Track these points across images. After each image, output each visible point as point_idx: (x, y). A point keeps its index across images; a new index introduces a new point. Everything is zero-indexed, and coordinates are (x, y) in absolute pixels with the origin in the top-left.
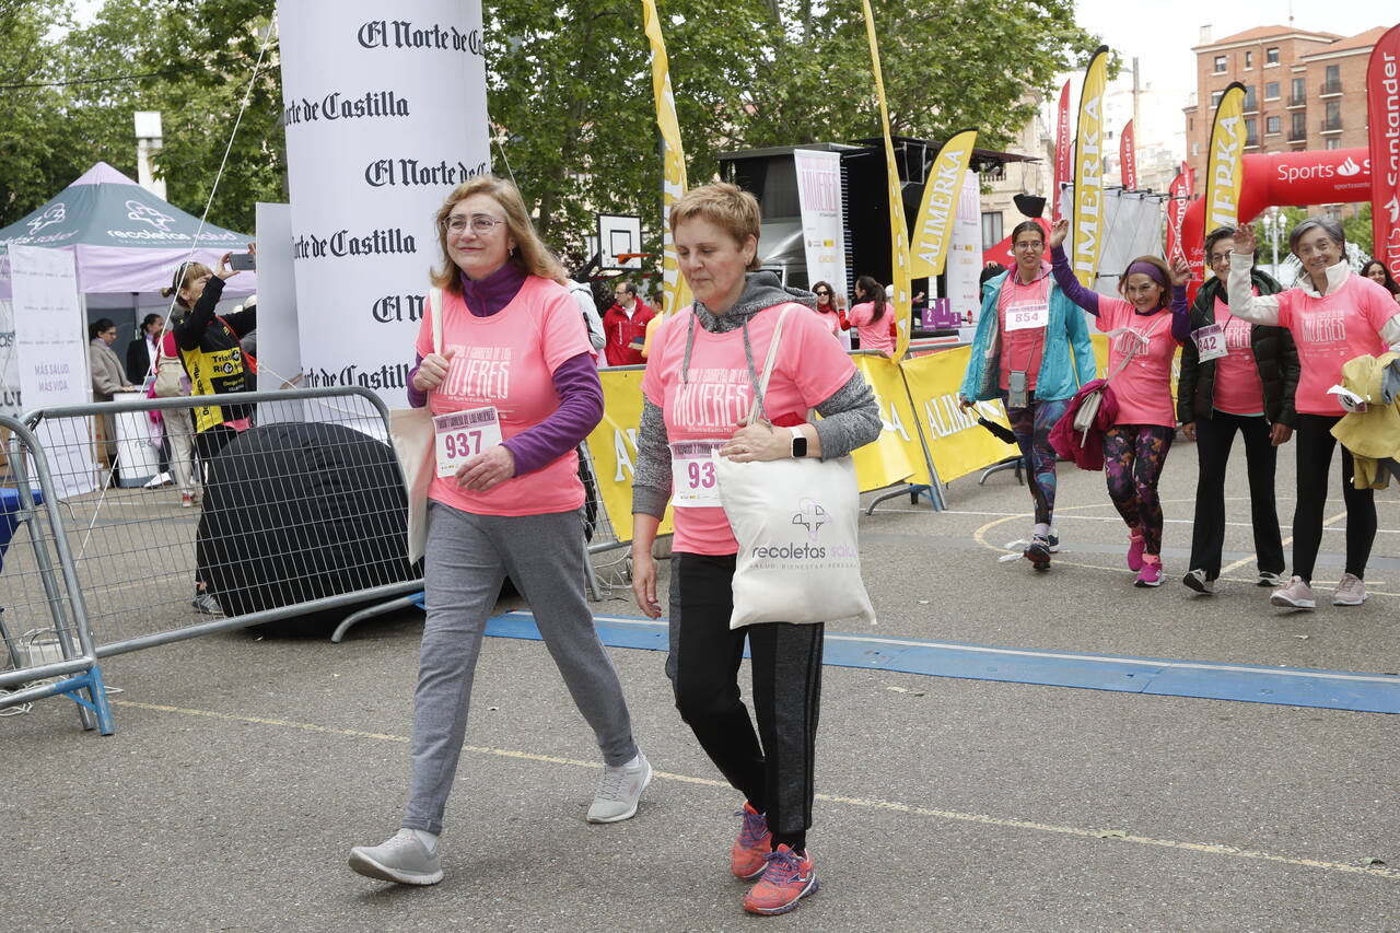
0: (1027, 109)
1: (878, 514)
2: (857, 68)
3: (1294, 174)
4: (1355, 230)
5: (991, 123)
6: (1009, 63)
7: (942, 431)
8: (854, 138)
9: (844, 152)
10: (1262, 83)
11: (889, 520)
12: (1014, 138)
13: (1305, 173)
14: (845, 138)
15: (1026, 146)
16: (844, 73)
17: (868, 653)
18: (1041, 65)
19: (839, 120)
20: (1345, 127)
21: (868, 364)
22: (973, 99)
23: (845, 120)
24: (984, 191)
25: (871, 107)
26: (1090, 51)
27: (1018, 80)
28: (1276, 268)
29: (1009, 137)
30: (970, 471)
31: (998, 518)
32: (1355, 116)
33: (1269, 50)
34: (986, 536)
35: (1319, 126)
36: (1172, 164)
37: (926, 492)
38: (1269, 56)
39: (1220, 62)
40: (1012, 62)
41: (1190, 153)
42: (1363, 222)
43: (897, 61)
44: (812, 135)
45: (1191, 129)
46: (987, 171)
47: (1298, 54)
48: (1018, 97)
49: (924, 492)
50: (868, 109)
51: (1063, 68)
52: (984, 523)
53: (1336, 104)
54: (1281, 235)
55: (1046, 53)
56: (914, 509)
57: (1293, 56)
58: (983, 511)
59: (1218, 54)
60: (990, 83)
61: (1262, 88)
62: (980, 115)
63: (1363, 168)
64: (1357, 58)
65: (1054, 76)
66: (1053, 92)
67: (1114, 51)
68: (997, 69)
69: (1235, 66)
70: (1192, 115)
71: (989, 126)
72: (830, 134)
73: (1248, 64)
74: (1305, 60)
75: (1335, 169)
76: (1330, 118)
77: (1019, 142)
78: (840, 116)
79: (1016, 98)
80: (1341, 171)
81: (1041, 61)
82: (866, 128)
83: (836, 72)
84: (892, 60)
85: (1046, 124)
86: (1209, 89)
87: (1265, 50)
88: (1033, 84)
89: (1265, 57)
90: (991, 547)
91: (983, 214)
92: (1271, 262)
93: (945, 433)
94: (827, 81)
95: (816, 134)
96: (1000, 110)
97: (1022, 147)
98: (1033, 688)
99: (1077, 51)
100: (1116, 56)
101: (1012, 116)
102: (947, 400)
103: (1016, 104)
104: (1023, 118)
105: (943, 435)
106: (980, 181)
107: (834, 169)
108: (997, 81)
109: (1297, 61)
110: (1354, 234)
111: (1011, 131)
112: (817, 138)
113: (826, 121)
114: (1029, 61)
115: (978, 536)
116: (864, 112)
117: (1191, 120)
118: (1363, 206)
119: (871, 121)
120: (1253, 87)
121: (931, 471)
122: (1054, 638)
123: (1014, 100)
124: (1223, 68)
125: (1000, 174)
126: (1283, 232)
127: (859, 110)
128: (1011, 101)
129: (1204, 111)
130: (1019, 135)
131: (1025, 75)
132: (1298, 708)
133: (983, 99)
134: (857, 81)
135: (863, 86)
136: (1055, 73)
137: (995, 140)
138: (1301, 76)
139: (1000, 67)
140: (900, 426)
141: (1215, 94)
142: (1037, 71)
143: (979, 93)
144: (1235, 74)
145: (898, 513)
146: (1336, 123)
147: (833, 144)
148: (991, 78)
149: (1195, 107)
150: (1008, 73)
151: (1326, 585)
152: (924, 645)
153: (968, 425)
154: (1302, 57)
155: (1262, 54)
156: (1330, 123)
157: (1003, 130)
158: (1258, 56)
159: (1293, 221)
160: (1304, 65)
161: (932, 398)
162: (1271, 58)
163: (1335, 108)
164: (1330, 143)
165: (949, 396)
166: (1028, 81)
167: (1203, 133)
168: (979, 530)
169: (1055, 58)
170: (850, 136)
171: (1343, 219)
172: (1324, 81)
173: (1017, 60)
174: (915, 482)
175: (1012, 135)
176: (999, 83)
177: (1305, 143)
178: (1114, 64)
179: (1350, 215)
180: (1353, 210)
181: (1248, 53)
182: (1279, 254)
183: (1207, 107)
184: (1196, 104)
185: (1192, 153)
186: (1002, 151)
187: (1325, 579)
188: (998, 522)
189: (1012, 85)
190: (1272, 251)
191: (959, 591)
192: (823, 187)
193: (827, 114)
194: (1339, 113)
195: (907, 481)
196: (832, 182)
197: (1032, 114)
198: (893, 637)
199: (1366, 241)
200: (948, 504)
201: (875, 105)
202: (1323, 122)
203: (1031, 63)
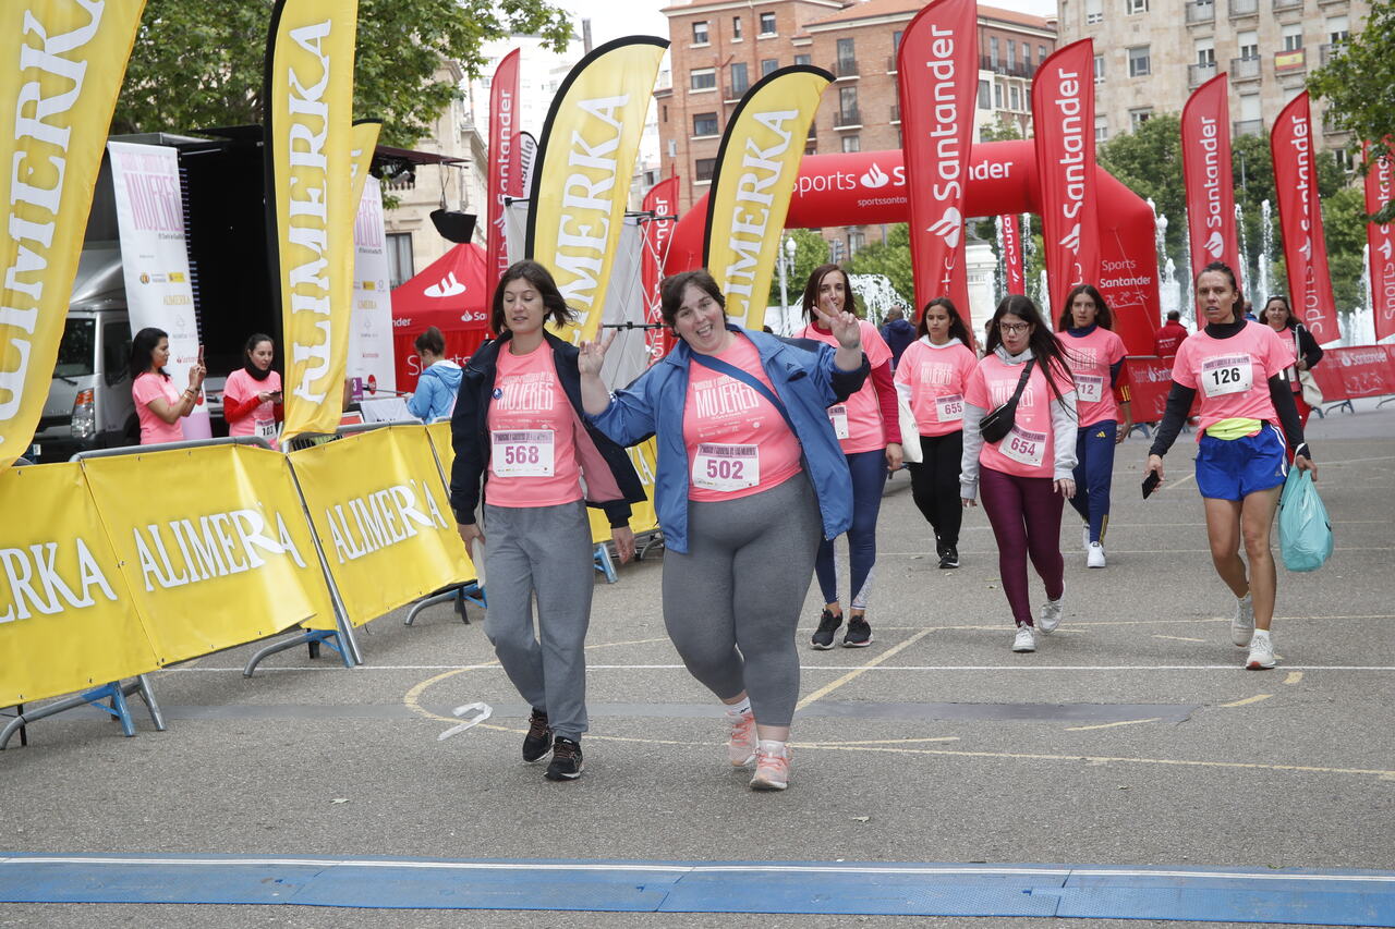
0: (445, 88)
1: (262, 675)
2: (196, 23)
3: (806, 184)
4: (883, 260)
5: (394, 109)
6: (416, 24)
7: (352, 552)
8: (195, 125)
9: (182, 147)
10: (756, 60)
11: (279, 684)
12: (427, 129)
13: (819, 183)
14: (181, 127)
15: (440, 140)
16: (176, 31)
17: (264, 882)
18: (462, 28)
19: (172, 100)
20: (866, 120)
21: (242, 458)
22: (367, 73)
23: (179, 100)
24: (389, 204)
25: (219, 81)
26: (528, 11)
27: (429, 48)
28: (785, 311)
29: (420, 129)
30: (392, 608)
31: (436, 673)
32: (879, 105)
33: (762, 15)
34: (422, 700)
35: (832, 121)
36: (641, 169)
37: (331, 640)
38: (763, 23)
39: (700, 29)
40: (421, 22)
41: (665, 154)
42: (893, 249)
43: (254, 16)
44: (131, 120)
45: (666, 120)
46: (391, 176)
47: (800, 22)
48: (431, 73)
49: (328, 640)
50: (214, 84)
51: (491, 32)
52: (418, 681)
53: (852, 90)
54: (789, 266)
55: (468, 12)
56: (315, 666)
57: (794, 25)
58: (414, 663)
59: (695, 19)
60: (390, 52)
61: (756, 68)
62: (378, 97)
63: (893, 178)
64: (877, 29)
65: (481, 44)
66: (480, 67)
67: (560, 12)
68: (399, 31)
69: (720, 35)
70: (664, 102)
71: (391, 112)
72: (161, 120)
73: (737, 34)
74: (810, 31)
75: (857, 179)
76: (845, 108)
77: (432, 133)
78: (171, 92)
79: (427, 73)
80: (866, 181)
81: (461, 23)
82: (213, 112)
83: (165, 29)
84: (248, 14)
85: (467, 110)
86: (688, 66)
87: (758, 17)
88: (452, 54)
89: (758, 25)
90: (429, 716)
91: (387, 235)
92: (779, 303)
93: (357, 554)
94: (151, 43)
95: (138, 119)
96: (406, 89)
97: (436, 142)
98: (507, 916)
99: (511, 9)
100: (563, 18)
101: (423, 98)
102: (357, 505)
103: (426, 82)
104: (438, 101)
105: (352, 557)
106: (383, 189)
107: (171, 172)
108: (400, 48)
109: (799, 32)
110: (884, 265)
111: (423, 120)
112: (138, 125)
113: (151, 100)
114: (444, 23)
115: (410, 700)
116: (208, 88)
117: (665, 108)
118: (890, 228)
119: (219, 102)
120: (745, 64)
121: (337, 609)
122: (531, 842)
123: (425, 77)
124: (704, 37)
125: (412, 179)
126: (792, 263)
127: (201, 86)
128: (421, 77)
129: (682, 95)
130: (432, 125)
131: (439, 41)
132: (865, 918)
133: (382, 75)
134: (198, 43)
135: (206, 49)
136: (481, 39)
137: (402, 134)
138: (805, 52)
139: (404, 29)
140: (290, 546)
141: (695, 73)
142: (456, 37)
143: (375, 65)
144: (721, 46)
145: (290, 672)
146: (854, 117)
147: (165, 135)
148: (393, 44)
149: (670, 91)
150: (416, 39)
151: (885, 746)
152: (346, 863)
153: (389, 542)
154: (804, 27)
155: (753, 19)
156: (846, 116)
157: (410, 118)
158: (748, 23)
159: (804, 247)
160: (809, 37)
161: (337, 504)
162: (766, 27)
163: (850, 96)
164: (847, 142)
165: (359, 501)
166: (443, 49)
167: (681, 126)
168: (411, 692)
169: (480, 18)
170: (189, 123)
171: (868, 244)
172: (835, 60)
173: (428, 20)
174: (317, 625)
175: (423, 125)
176: (405, 53)
177: (815, 142)
178: (561, 30)
179: (876, 240)
180: (881, 232)
181: (736, 19)
182: (788, 291)
183: (685, 91)
184: (670, 86)
185: (668, 153)
186: (409, 148)
187: (884, 738)
188: (437, 678)
189: (421, 55)
190: (779, 288)
191: (390, 781)
192: (157, 196)
193: (152, 91)
194: (855, 104)
195: (304, 626)
196: (170, 189)
197: (451, 95)
198: (299, 856)
199: (898, 275)
200: (362, 655)
201: (225, 79)
202: (836, 115)
203: (448, 25)
